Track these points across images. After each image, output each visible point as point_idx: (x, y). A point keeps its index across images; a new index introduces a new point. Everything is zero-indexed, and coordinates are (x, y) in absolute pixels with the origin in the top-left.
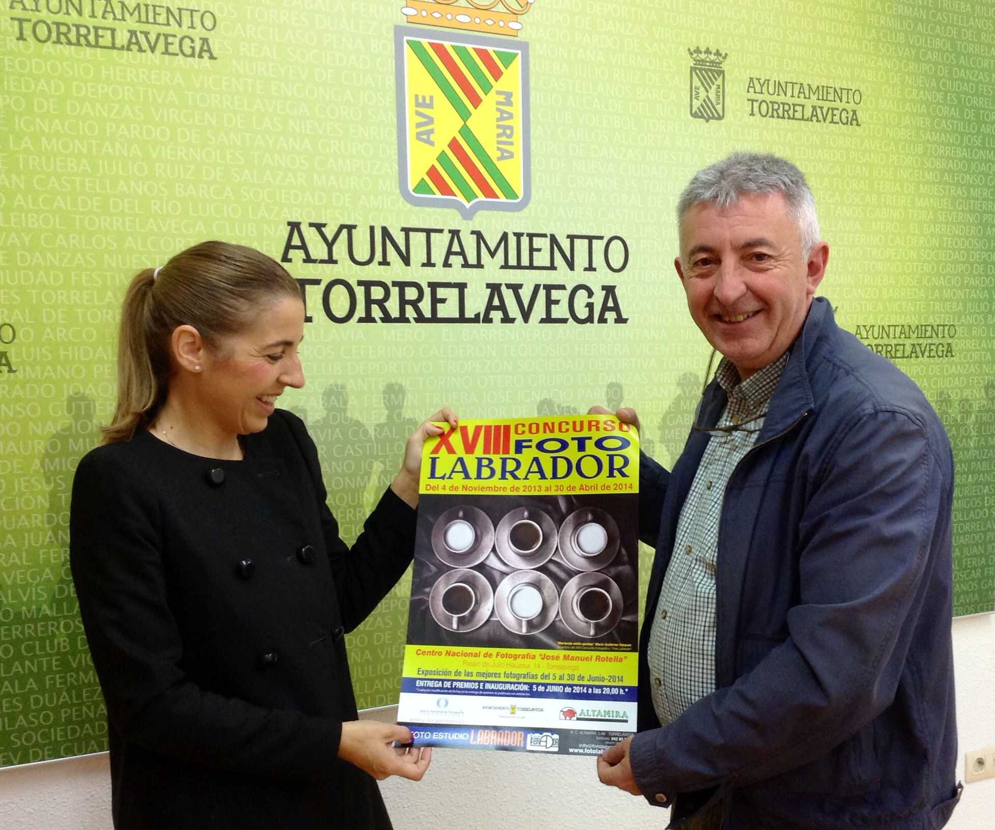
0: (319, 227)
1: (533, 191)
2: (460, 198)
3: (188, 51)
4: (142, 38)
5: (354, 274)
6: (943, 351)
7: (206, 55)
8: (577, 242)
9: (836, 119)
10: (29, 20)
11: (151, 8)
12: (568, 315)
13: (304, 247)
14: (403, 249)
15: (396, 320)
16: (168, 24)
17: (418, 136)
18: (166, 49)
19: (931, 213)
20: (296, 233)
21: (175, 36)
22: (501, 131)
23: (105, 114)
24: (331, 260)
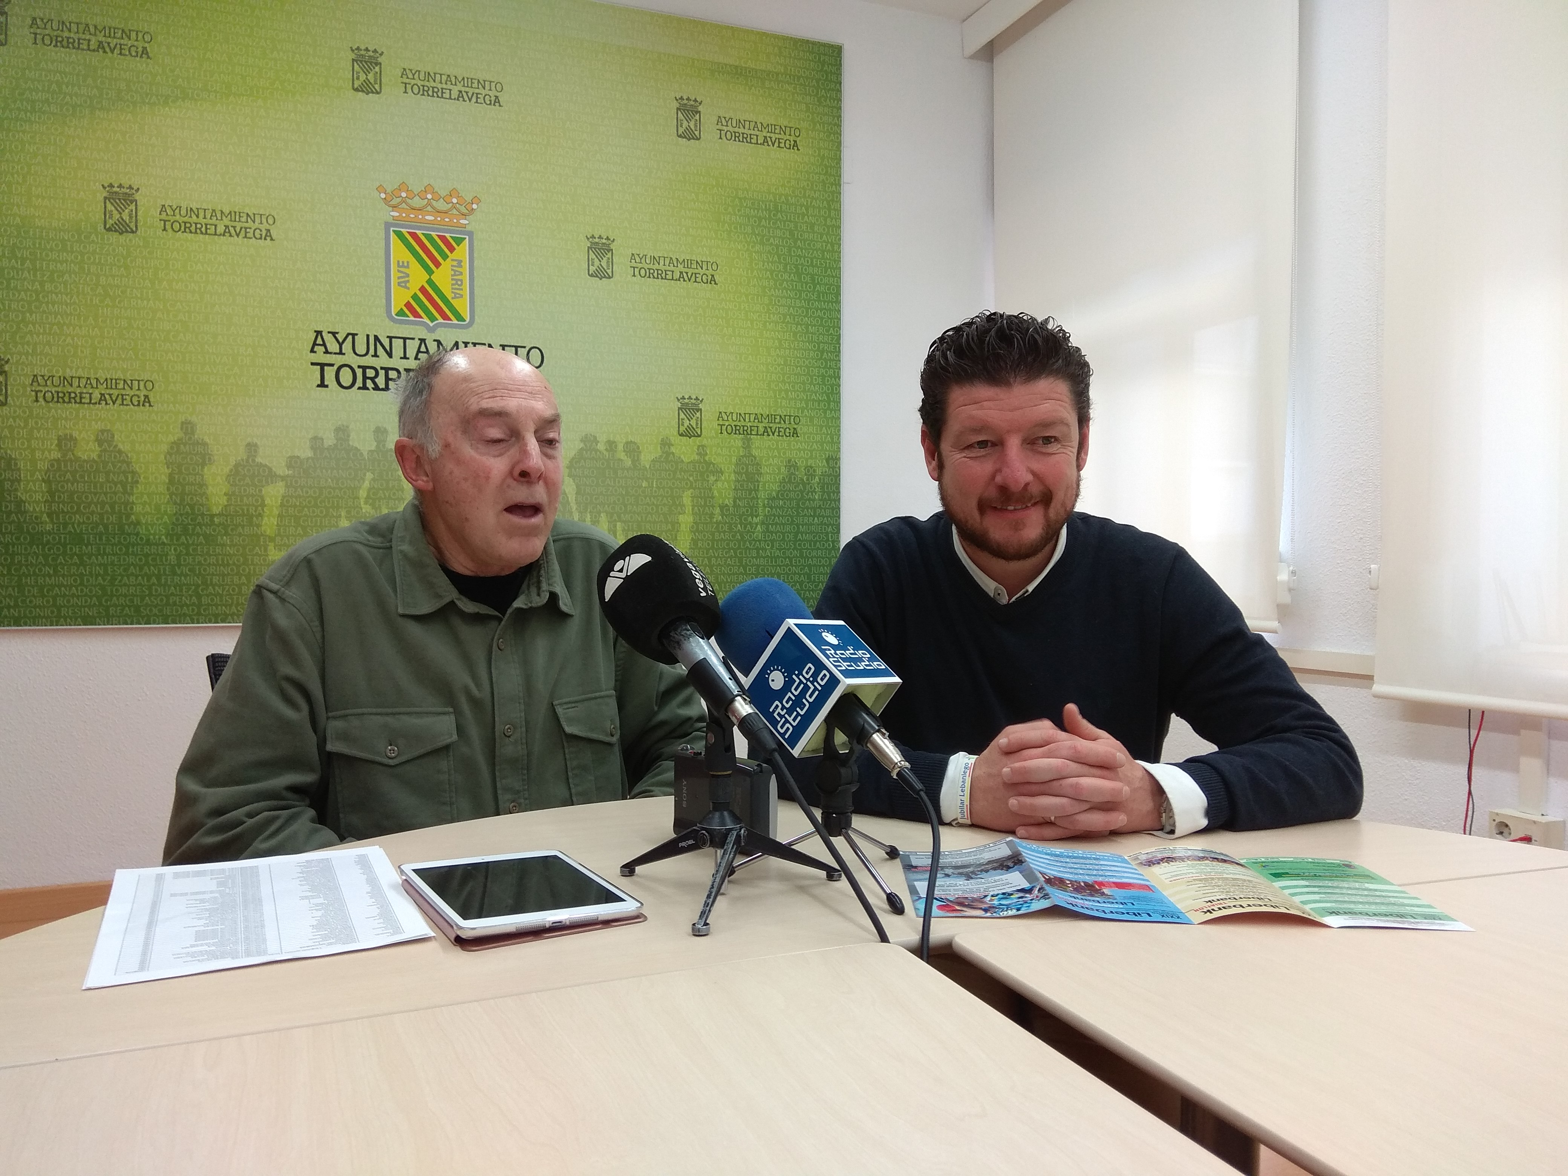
0: (334, 334)
1: (476, 317)
2: (426, 320)
3: (258, 236)
4: (232, 230)
5: (355, 361)
6: (790, 433)
7: (268, 239)
9: (699, 280)
10: (169, 221)
11: (238, 214)
13: (324, 345)
15: (382, 390)
16: (247, 222)
17: (399, 284)
18: (246, 235)
19: (776, 341)
20: (319, 337)
21: (250, 228)
22: (454, 282)
23: (209, 270)
24: (341, 353)
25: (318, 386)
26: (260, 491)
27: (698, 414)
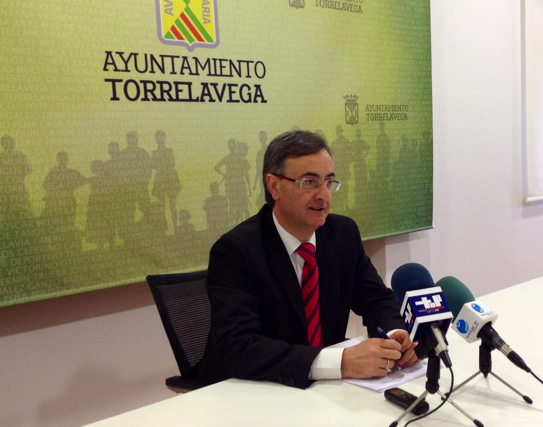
0: (121, 54)
1: (221, 39)
2: (186, 41)
5: (138, 77)
6: (403, 117)
8: (242, 63)
9: (353, 9)
12: (239, 99)
13: (114, 63)
14: (161, 65)
15: (159, 100)
17: (166, 11)
19: (395, 54)
20: (110, 57)
22: (204, 10)
24: (127, 70)
25: (112, 99)
26: (72, 193)
27: (356, 108)
